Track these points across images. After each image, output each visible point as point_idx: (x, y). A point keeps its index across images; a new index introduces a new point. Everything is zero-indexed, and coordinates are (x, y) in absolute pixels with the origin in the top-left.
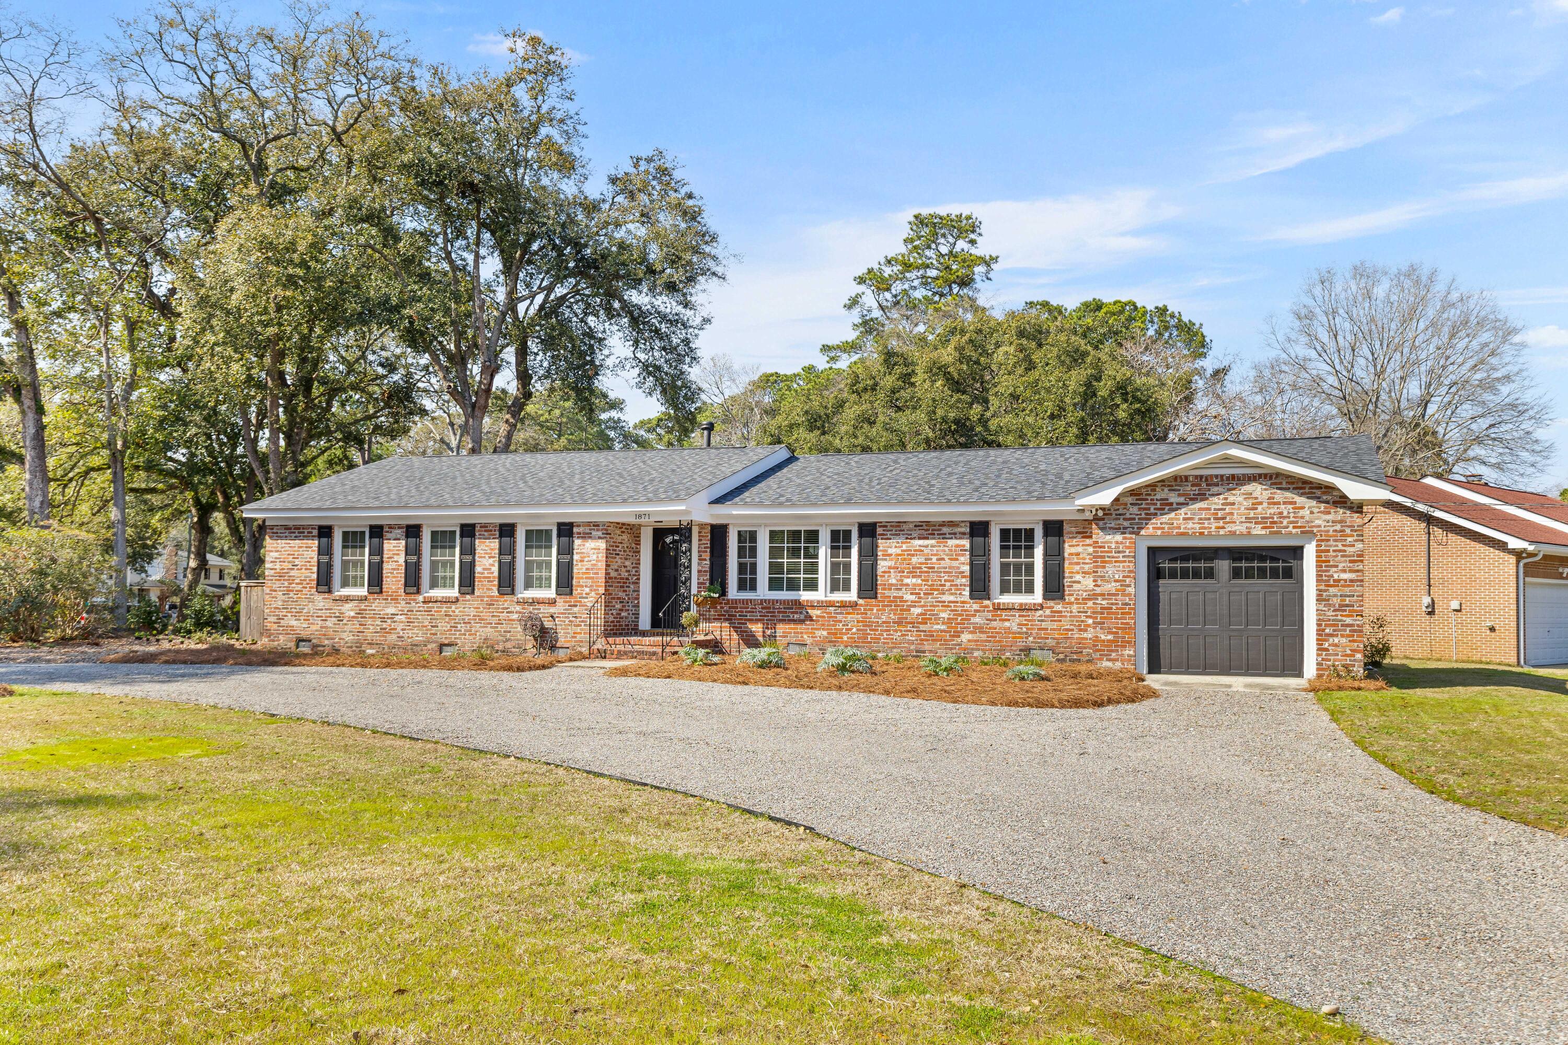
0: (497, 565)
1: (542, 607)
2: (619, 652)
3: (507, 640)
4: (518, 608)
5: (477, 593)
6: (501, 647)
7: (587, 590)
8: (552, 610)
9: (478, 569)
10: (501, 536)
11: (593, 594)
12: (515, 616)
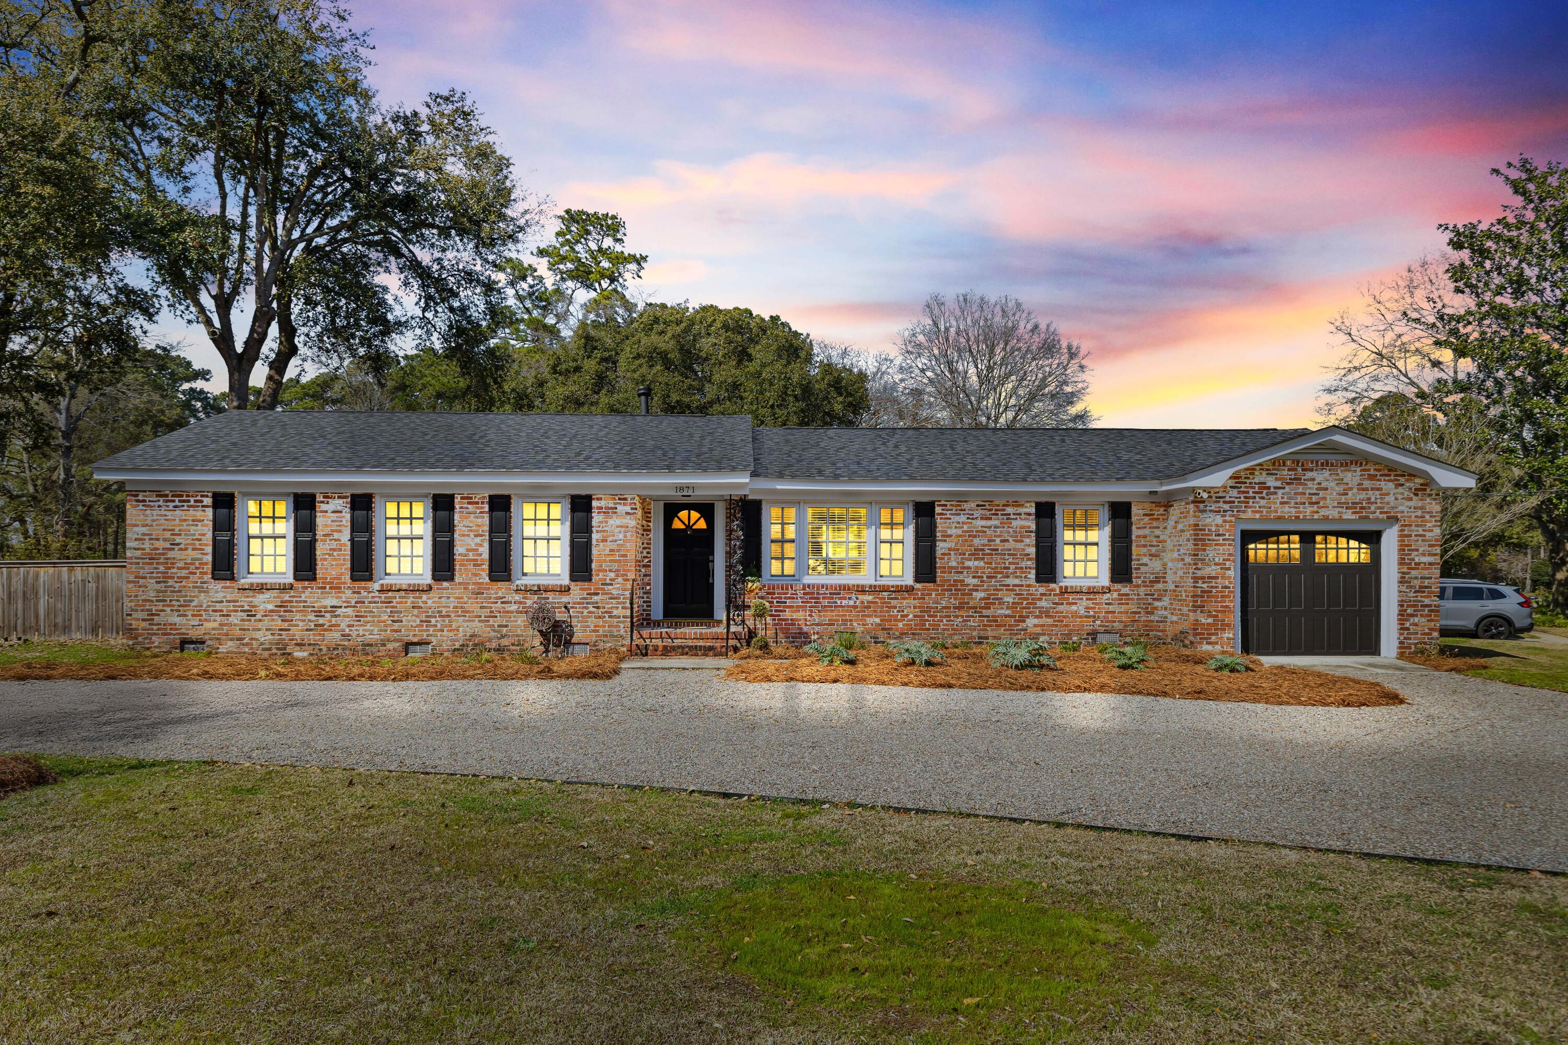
0: (486, 545)
1: (550, 595)
2: (665, 647)
3: (503, 637)
4: (517, 597)
5: (458, 579)
6: (494, 645)
7: (612, 575)
8: (565, 599)
9: (459, 550)
10: (492, 509)
11: (620, 580)
12: (514, 607)
